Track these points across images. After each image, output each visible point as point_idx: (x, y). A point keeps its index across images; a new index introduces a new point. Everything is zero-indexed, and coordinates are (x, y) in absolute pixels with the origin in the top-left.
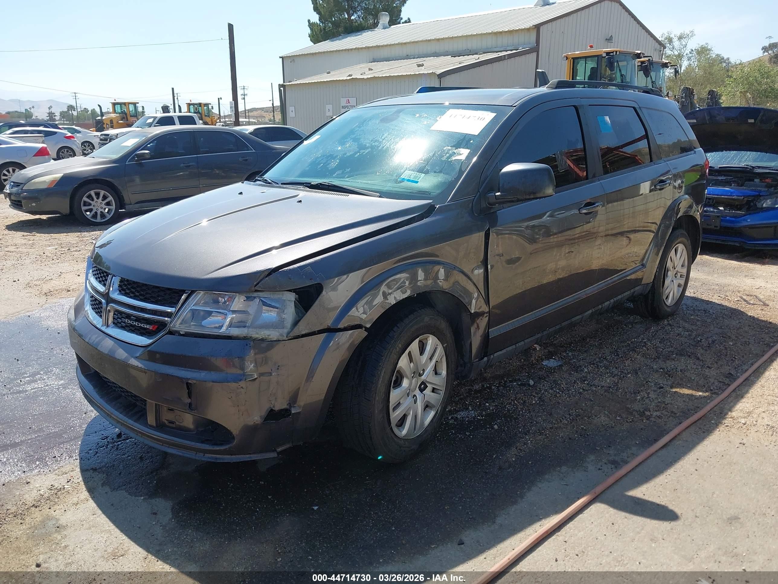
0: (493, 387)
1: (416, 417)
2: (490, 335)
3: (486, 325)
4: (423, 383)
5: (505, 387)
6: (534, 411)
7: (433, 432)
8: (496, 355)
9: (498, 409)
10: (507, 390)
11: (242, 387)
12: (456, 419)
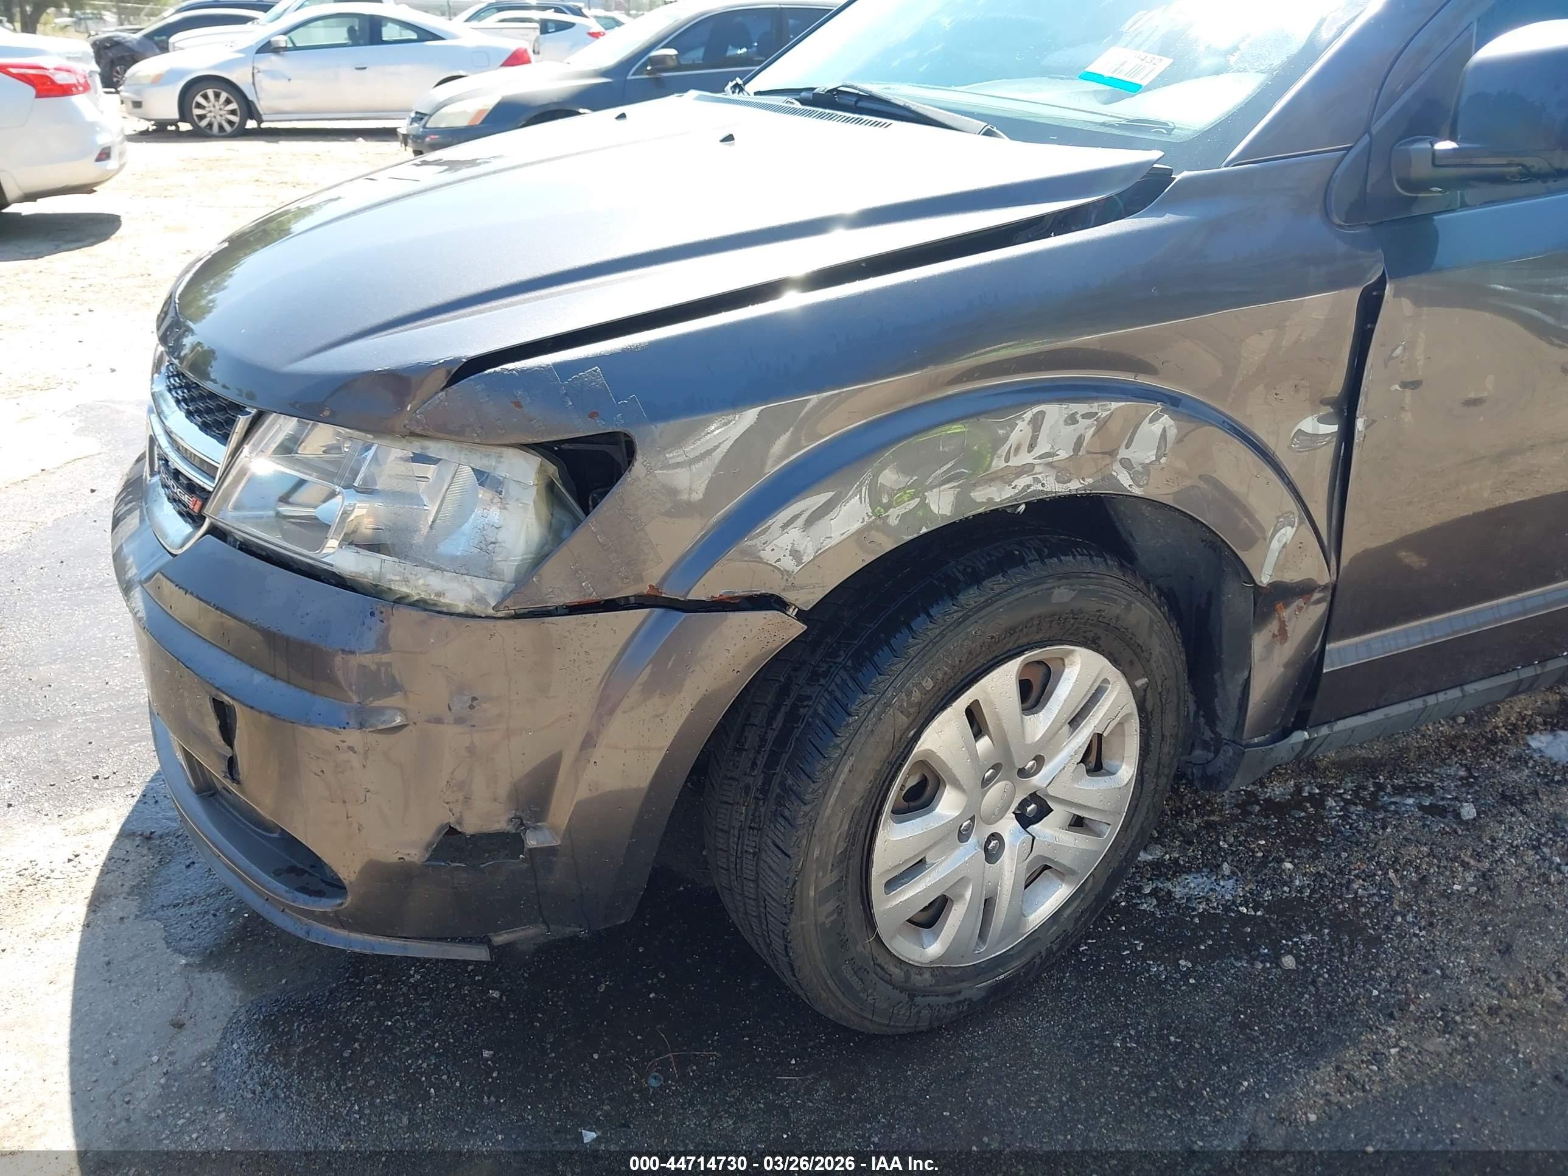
0: (1331, 802)
1: (989, 904)
2: (1327, 661)
3: (1318, 625)
4: (1034, 797)
5: (1372, 806)
6: (1449, 922)
7: (1055, 948)
8: (1340, 725)
9: (1321, 887)
10: (1374, 820)
11: (351, 749)
12: (1165, 899)
